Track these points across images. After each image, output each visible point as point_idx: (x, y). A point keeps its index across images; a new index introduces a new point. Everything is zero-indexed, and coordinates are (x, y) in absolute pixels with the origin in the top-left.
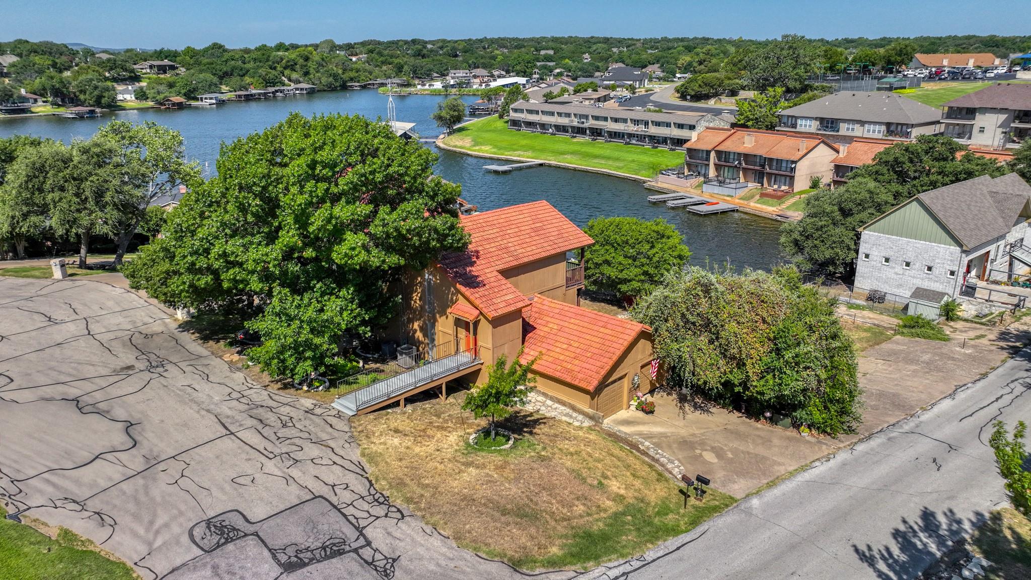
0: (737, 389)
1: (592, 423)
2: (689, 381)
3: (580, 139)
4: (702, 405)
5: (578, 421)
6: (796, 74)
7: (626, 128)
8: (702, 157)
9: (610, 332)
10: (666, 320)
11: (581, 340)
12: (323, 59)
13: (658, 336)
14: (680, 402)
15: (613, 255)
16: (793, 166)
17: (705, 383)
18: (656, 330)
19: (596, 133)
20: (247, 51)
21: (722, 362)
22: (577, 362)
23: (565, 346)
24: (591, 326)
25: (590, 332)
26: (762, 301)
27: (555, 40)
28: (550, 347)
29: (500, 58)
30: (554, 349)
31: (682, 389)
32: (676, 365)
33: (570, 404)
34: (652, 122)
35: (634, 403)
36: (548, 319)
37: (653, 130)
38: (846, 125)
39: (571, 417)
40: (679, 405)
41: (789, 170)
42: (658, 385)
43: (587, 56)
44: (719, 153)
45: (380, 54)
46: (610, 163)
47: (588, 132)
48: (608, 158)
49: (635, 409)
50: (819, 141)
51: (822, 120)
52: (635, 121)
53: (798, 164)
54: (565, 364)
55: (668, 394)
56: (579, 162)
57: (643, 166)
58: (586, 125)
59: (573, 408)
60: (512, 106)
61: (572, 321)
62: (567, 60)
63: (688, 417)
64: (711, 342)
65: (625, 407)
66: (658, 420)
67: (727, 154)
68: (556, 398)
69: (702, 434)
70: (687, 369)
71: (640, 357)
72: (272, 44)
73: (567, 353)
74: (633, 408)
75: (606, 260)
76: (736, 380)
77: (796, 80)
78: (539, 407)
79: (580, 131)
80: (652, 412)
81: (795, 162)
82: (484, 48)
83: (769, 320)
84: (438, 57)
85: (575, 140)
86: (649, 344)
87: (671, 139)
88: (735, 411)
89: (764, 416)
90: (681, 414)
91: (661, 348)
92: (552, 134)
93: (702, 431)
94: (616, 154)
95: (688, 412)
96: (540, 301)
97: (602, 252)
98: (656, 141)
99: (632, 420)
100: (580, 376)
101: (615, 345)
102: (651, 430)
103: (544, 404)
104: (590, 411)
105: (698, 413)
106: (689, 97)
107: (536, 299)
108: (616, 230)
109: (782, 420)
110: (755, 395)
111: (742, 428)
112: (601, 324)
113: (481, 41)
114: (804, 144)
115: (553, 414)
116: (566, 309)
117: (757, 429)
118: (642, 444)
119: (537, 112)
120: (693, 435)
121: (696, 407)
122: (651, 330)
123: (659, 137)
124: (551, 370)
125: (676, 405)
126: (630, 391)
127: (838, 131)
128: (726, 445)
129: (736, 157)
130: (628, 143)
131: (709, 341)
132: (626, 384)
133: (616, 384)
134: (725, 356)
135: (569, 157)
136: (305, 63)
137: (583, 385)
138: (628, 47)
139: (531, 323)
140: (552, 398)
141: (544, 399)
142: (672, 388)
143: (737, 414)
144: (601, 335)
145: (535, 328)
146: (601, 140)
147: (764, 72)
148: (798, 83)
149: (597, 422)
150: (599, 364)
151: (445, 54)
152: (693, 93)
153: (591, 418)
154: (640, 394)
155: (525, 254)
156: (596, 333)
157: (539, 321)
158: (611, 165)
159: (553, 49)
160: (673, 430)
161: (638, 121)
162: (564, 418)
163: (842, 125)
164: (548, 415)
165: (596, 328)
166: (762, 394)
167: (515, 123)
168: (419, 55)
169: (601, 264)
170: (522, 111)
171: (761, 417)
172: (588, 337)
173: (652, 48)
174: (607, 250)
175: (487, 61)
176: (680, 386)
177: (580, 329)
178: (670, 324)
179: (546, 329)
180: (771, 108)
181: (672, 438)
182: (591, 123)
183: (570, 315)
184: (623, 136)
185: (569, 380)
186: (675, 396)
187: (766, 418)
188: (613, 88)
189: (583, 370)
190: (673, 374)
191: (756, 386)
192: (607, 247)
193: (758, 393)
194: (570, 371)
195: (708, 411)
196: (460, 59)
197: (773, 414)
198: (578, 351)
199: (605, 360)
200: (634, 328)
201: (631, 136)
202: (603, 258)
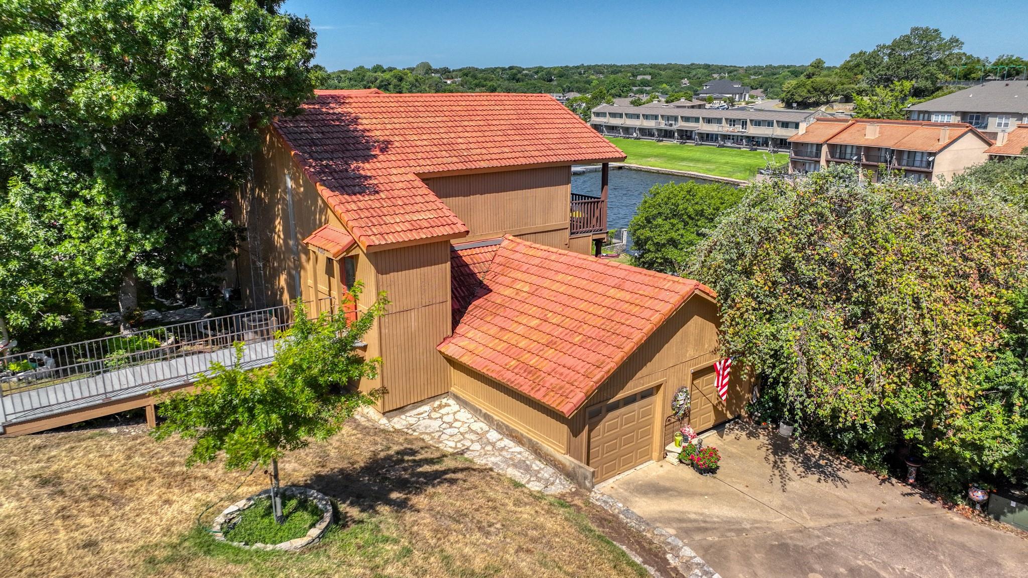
0: (908, 434)
1: (570, 487)
2: (798, 406)
3: (667, 142)
4: (822, 462)
5: (539, 480)
6: (928, 72)
7: (720, 129)
8: (811, 152)
9: (628, 297)
10: (748, 273)
11: (568, 311)
12: (417, 80)
13: (730, 307)
14: (775, 453)
15: (682, 231)
16: (931, 159)
17: (835, 414)
18: (726, 294)
19: (686, 136)
20: (344, 72)
21: (876, 369)
22: (550, 353)
23: (535, 323)
24: (591, 286)
25: (587, 295)
26: (981, 231)
27: (653, 66)
28: (507, 324)
29: (595, 82)
30: (514, 327)
31: (778, 427)
32: (768, 371)
33: (530, 440)
34: (751, 121)
35: (675, 448)
36: (519, 275)
37: (752, 131)
38: (997, 120)
39: (528, 469)
40: (771, 458)
41: (924, 164)
42: (729, 416)
43: (685, 81)
44: (833, 148)
45: (475, 77)
46: (700, 165)
47: (676, 134)
48: (698, 161)
49: (676, 461)
50: (967, 129)
51: (964, 115)
52: (731, 121)
53: (938, 157)
54: (526, 356)
55: (751, 435)
56: (664, 165)
57: (738, 168)
58: (674, 127)
59: (536, 451)
60: (594, 110)
61: (560, 277)
62: (664, 85)
63: (790, 485)
64: (850, 323)
65: (655, 454)
66: (723, 488)
67: (843, 148)
68: (507, 427)
69: (826, 530)
70: (795, 379)
71: (691, 353)
72: (369, 66)
73: (535, 336)
74: (672, 458)
75: (672, 238)
76: (909, 411)
77: (927, 79)
78: (468, 443)
79: (668, 134)
80: (712, 471)
81: (934, 154)
82: (580, 74)
83: (999, 274)
84: (533, 81)
85: (661, 144)
86: (710, 326)
87: (773, 139)
88: (894, 480)
89: (965, 497)
90: (777, 479)
91: (736, 334)
92: (636, 138)
93: (824, 522)
94: (707, 156)
95: (792, 474)
96: (512, 245)
97: (667, 227)
98: (754, 142)
99: (668, 484)
100: (551, 381)
101: (633, 321)
102: (706, 511)
103: (481, 437)
104: (568, 460)
105: (812, 478)
106: (795, 105)
107: (505, 243)
108: (688, 197)
109: (1012, 510)
110: (957, 449)
111: (918, 523)
112: (612, 281)
113: (577, 67)
114: (945, 135)
115: (490, 461)
116: (553, 257)
117: (953, 526)
118: (675, 550)
119: (621, 116)
120: (802, 530)
121: (808, 465)
122: (712, 293)
123: (758, 138)
124: (498, 368)
125: (766, 459)
126: (667, 423)
127: (985, 127)
128: (885, 566)
129: (854, 152)
130: (723, 146)
131: (846, 322)
132: (658, 406)
133: (636, 405)
134: (885, 355)
135: (652, 161)
136: (399, 83)
137: (551, 401)
138: (729, 72)
139: (485, 282)
140: (501, 428)
141: (486, 428)
142: (758, 423)
143: (900, 487)
144: (608, 302)
145: (491, 291)
146: (690, 143)
147: (888, 69)
148: (929, 82)
149: (580, 485)
150: (593, 358)
151: (540, 78)
152: (800, 99)
153: (570, 475)
154: (689, 430)
155: (485, 157)
156: (599, 299)
157: (501, 279)
158: (700, 168)
159: (650, 74)
160: (754, 514)
161: (734, 121)
162: (512, 472)
163: (990, 119)
164: (480, 462)
165: (600, 289)
166: (978, 448)
167: (597, 127)
168: (513, 79)
169: (664, 245)
170: (603, 114)
171: (958, 498)
172: (583, 306)
173: (755, 74)
174: (673, 225)
175: (581, 85)
176: (775, 421)
177: (571, 291)
178: (758, 279)
179: (508, 292)
180: (897, 105)
181: (753, 534)
182: (681, 125)
183: (557, 266)
184: (717, 139)
185: (525, 389)
186: (763, 439)
187: (972, 504)
188: (710, 100)
189: (561, 369)
190: (762, 396)
191: (959, 429)
192: (674, 221)
193: (964, 444)
194: (531, 371)
195: (834, 477)
196: (555, 83)
197: (990, 493)
198: (558, 331)
199: (607, 351)
200: (678, 288)
201: (726, 137)
202: (668, 237)
